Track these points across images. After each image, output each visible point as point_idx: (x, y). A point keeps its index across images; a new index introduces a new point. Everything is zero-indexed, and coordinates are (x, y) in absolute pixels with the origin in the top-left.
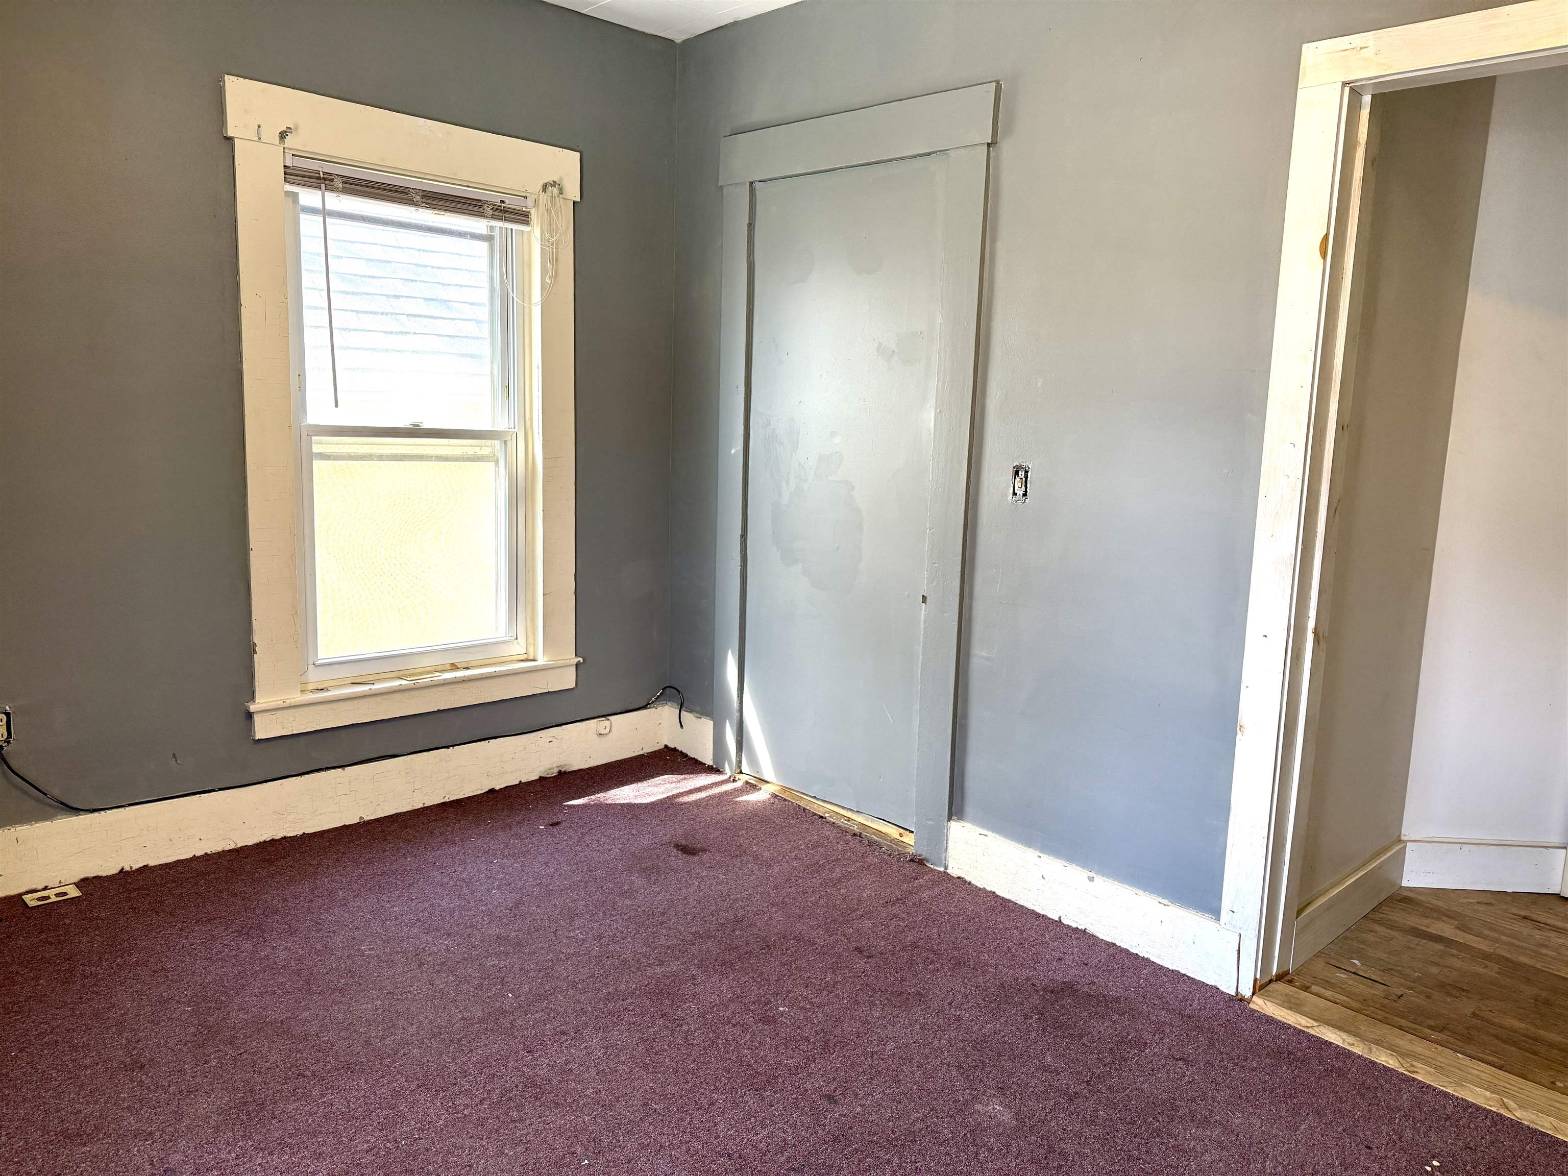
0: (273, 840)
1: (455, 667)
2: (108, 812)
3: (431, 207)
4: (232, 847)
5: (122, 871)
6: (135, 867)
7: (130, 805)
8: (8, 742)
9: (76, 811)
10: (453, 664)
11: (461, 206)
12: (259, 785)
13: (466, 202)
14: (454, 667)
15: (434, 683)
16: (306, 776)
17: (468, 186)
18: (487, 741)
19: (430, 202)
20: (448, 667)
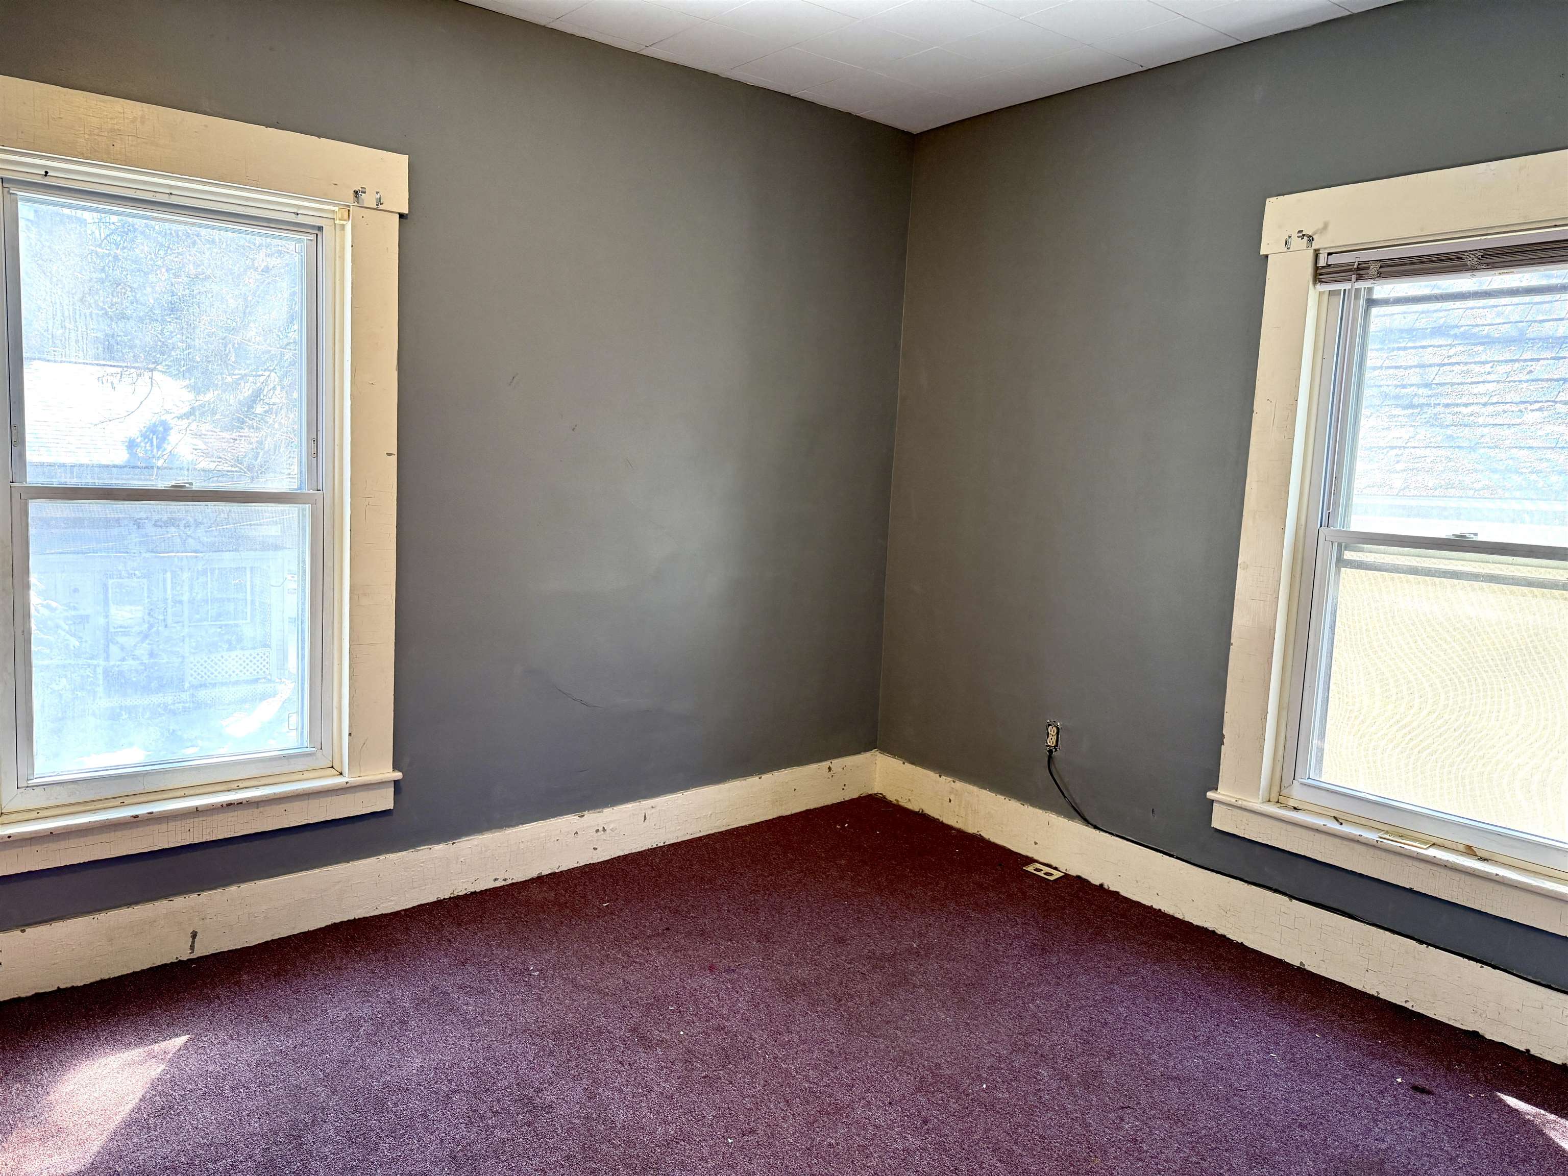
0: (1213, 932)
1: (1471, 853)
2: (1102, 833)
3: (1491, 266)
4: (1180, 917)
5: (1101, 885)
6: (1112, 889)
7: (1117, 836)
8: (1056, 750)
9: (1087, 822)
10: (1469, 848)
11: (1544, 254)
12: (1209, 872)
13: (1543, 247)
14: (1470, 851)
15: (1402, 851)
16: (1253, 886)
17: (1556, 226)
18: (1480, 965)
19: (1492, 261)
20: (1461, 848)
